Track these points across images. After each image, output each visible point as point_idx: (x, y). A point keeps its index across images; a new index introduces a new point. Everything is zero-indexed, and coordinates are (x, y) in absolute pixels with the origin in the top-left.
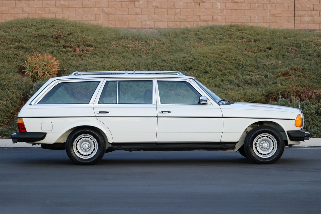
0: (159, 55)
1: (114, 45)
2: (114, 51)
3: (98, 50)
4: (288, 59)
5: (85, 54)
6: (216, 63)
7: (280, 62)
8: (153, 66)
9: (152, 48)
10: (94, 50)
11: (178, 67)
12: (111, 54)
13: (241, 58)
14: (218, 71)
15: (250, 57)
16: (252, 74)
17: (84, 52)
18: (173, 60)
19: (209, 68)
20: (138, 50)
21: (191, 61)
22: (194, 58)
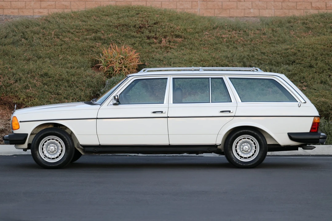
0: (258, 47)
1: (206, 35)
2: (205, 42)
3: (188, 41)
5: (172, 46)
6: (323, 56)
8: (249, 59)
9: (251, 38)
10: (183, 41)
12: (201, 45)
14: (325, 65)
17: (171, 44)
18: (273, 52)
19: (315, 61)
20: (234, 41)
21: (294, 53)
22: (299, 50)
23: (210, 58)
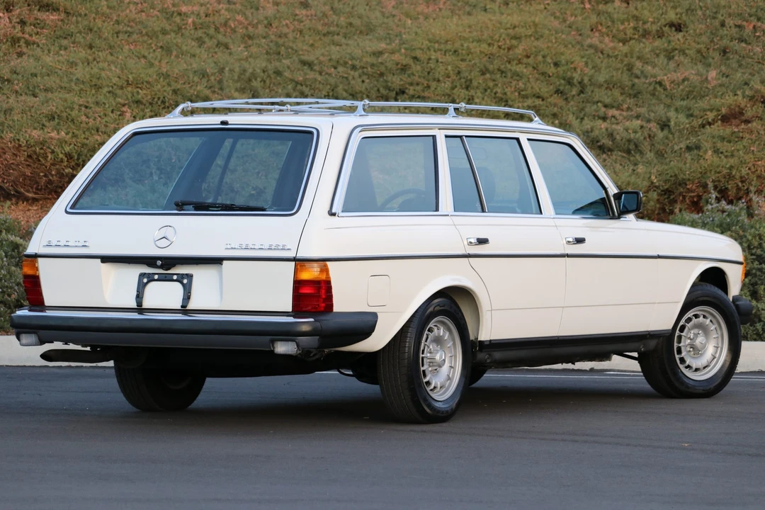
0: (291, 44)
1: (131, 6)
2: (131, 27)
3: (77, 22)
4: (740, 66)
5: (31, 35)
6: (488, 76)
7: (713, 74)
8: (268, 82)
9: (266, 18)
10: (62, 20)
11: (358, 86)
12: (121, 36)
13: (577, 59)
15: (608, 56)
16: (614, 117)
17: (28, 29)
18: (338, 62)
19: (466, 92)
20: (218, 26)
21: (402, 65)
22: (414, 55)
23: (154, 77)
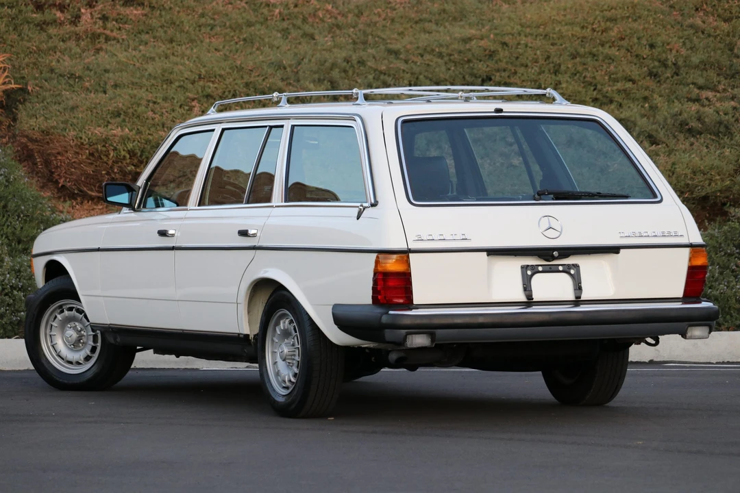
0: (379, 33)
2: (214, 19)
3: (161, 16)
5: (112, 31)
6: (578, 60)
8: (350, 73)
9: (357, 7)
10: (146, 15)
11: (441, 72)
12: (203, 30)
13: (674, 39)
14: (584, 87)
15: (709, 35)
16: (707, 99)
17: (109, 25)
18: (425, 49)
19: (553, 76)
20: (307, 16)
21: (490, 51)
22: (503, 41)
23: (228, 70)
